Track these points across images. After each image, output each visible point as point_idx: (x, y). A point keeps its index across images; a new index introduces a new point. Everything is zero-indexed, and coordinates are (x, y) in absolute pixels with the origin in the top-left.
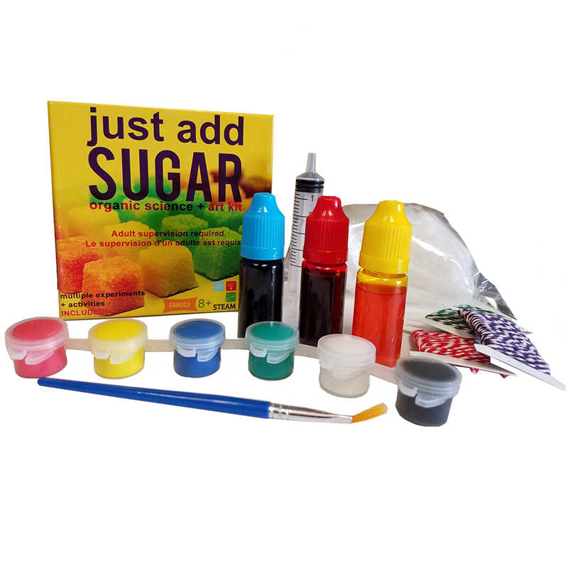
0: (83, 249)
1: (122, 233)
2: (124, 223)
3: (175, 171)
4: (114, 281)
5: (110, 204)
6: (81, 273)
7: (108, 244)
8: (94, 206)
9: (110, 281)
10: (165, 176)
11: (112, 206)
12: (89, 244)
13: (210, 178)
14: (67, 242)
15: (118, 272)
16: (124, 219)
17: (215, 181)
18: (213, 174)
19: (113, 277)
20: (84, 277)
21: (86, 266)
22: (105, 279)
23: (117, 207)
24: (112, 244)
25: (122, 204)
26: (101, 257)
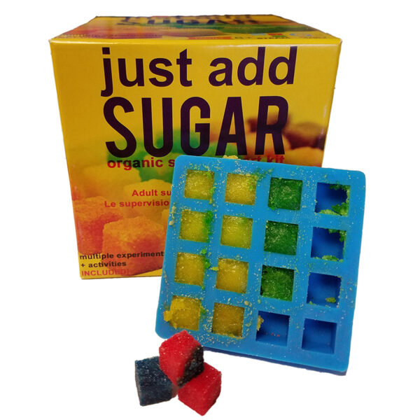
0: (101, 209)
1: (143, 192)
2: (145, 182)
3: (205, 121)
4: (135, 241)
5: (130, 162)
6: (101, 234)
7: (128, 205)
8: (112, 164)
9: (131, 241)
10: (192, 127)
11: (132, 163)
12: (109, 204)
13: (247, 128)
14: (85, 203)
15: (139, 233)
16: (145, 178)
17: (252, 130)
18: (251, 122)
19: (135, 238)
20: (104, 238)
21: (106, 227)
22: (126, 239)
23: (137, 164)
24: (133, 204)
25: (143, 161)
26: (121, 218)
